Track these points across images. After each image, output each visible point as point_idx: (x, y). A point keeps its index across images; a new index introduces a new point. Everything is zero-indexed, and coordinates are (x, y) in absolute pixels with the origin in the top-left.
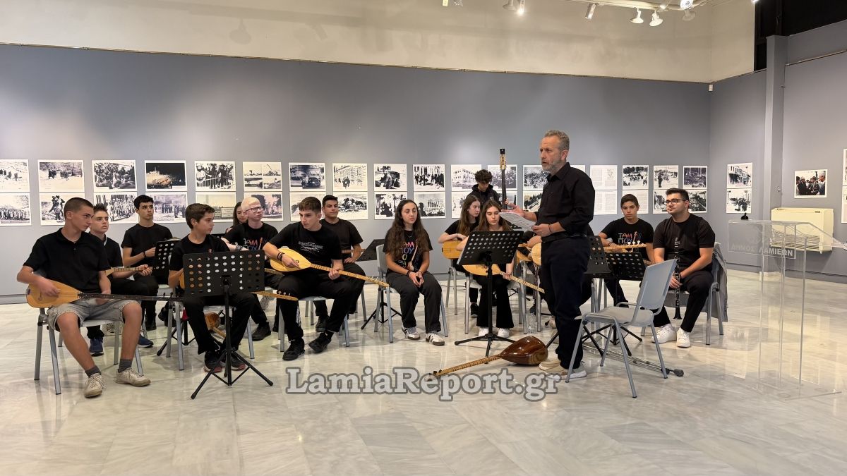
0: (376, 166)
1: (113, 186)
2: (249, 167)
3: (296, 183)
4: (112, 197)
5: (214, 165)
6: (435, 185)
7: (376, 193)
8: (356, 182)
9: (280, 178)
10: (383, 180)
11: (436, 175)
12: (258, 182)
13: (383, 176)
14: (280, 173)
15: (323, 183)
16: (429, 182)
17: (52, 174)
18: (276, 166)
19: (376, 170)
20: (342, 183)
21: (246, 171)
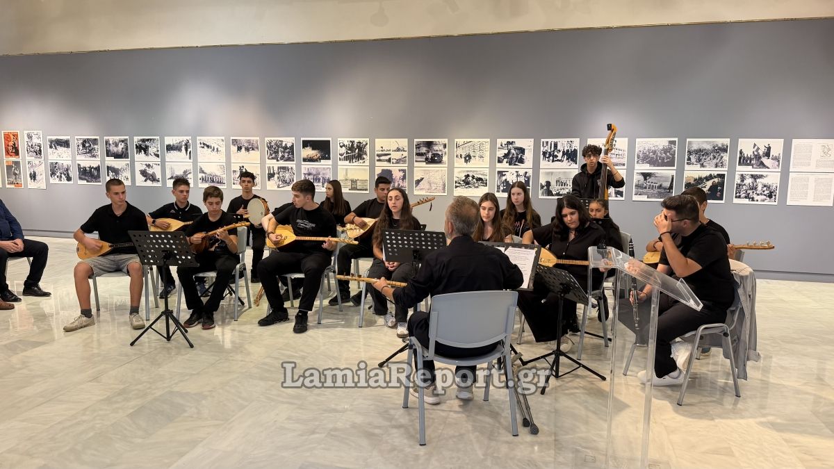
0: (499, 141)
1: (279, 159)
2: (382, 144)
3: (420, 159)
4: (279, 168)
5: (352, 142)
6: (565, 161)
7: (498, 170)
8: (477, 157)
9: (406, 154)
10: (506, 156)
11: (568, 151)
12: (387, 157)
13: (506, 152)
14: (406, 149)
15: (445, 159)
16: (559, 158)
17: (239, 149)
18: (403, 143)
19: (499, 145)
20: (463, 159)
21: (378, 147)
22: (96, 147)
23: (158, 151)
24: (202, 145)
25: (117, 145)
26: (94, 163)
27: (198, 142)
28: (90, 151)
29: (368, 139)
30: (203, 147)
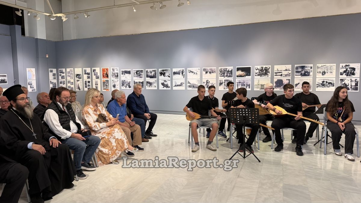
0: (341, 65)
1: (225, 76)
2: (277, 68)
3: (298, 74)
4: (225, 80)
5: (262, 67)
7: (340, 78)
8: (329, 73)
9: (290, 72)
15: (311, 74)
17: (207, 72)
18: (289, 67)
19: (341, 67)
20: (321, 74)
21: (275, 69)
22: (142, 73)
23: (169, 75)
24: (190, 72)
25: (151, 73)
26: (141, 80)
27: (188, 70)
28: (140, 75)
29: (270, 66)
30: (190, 73)
